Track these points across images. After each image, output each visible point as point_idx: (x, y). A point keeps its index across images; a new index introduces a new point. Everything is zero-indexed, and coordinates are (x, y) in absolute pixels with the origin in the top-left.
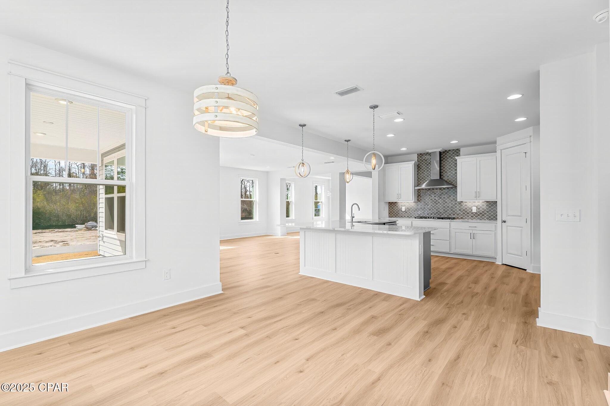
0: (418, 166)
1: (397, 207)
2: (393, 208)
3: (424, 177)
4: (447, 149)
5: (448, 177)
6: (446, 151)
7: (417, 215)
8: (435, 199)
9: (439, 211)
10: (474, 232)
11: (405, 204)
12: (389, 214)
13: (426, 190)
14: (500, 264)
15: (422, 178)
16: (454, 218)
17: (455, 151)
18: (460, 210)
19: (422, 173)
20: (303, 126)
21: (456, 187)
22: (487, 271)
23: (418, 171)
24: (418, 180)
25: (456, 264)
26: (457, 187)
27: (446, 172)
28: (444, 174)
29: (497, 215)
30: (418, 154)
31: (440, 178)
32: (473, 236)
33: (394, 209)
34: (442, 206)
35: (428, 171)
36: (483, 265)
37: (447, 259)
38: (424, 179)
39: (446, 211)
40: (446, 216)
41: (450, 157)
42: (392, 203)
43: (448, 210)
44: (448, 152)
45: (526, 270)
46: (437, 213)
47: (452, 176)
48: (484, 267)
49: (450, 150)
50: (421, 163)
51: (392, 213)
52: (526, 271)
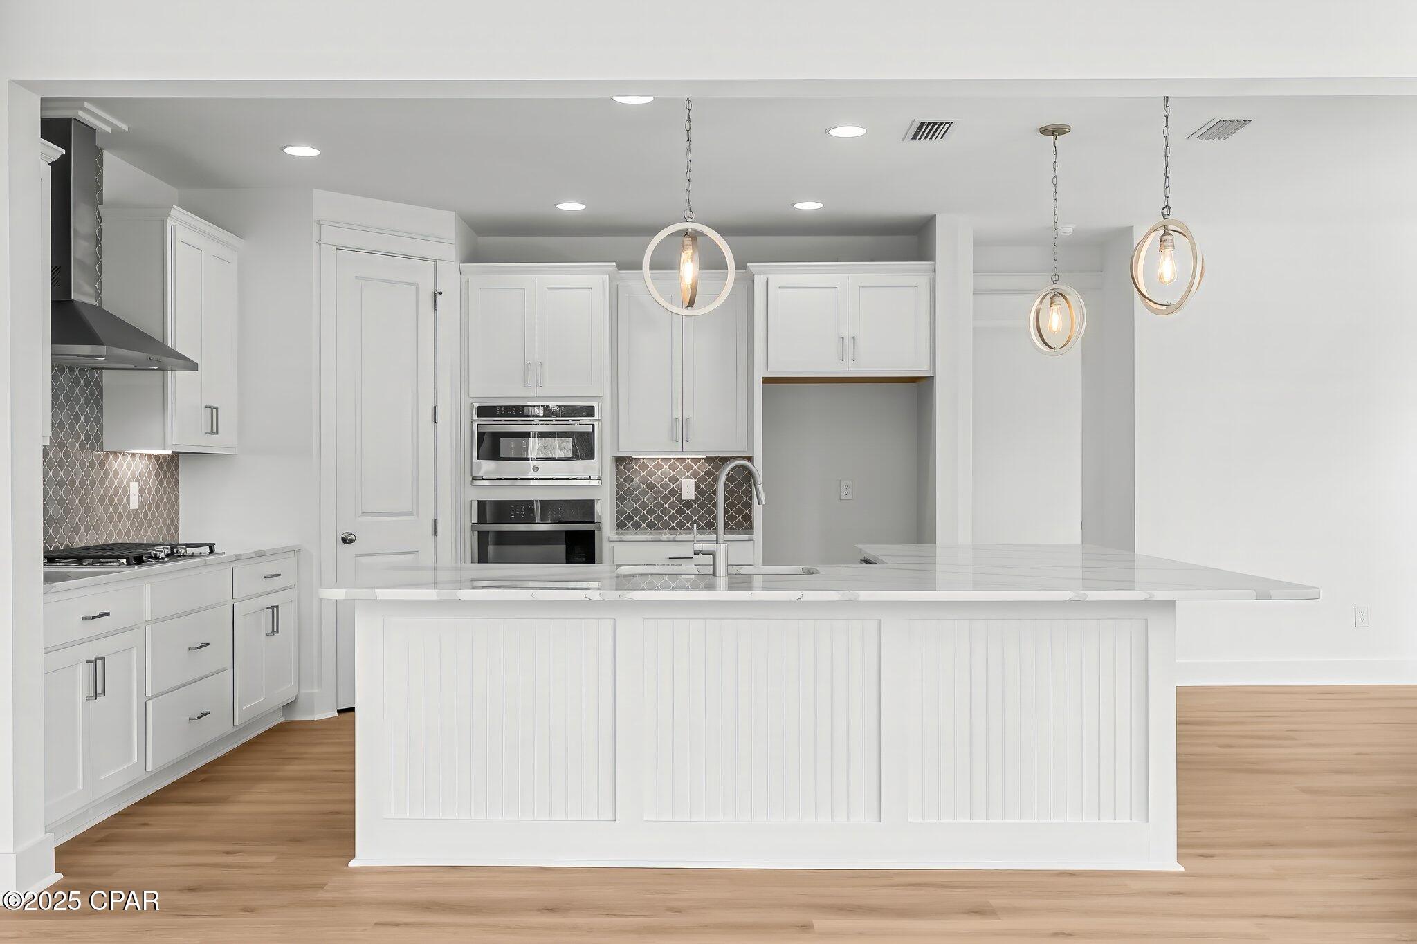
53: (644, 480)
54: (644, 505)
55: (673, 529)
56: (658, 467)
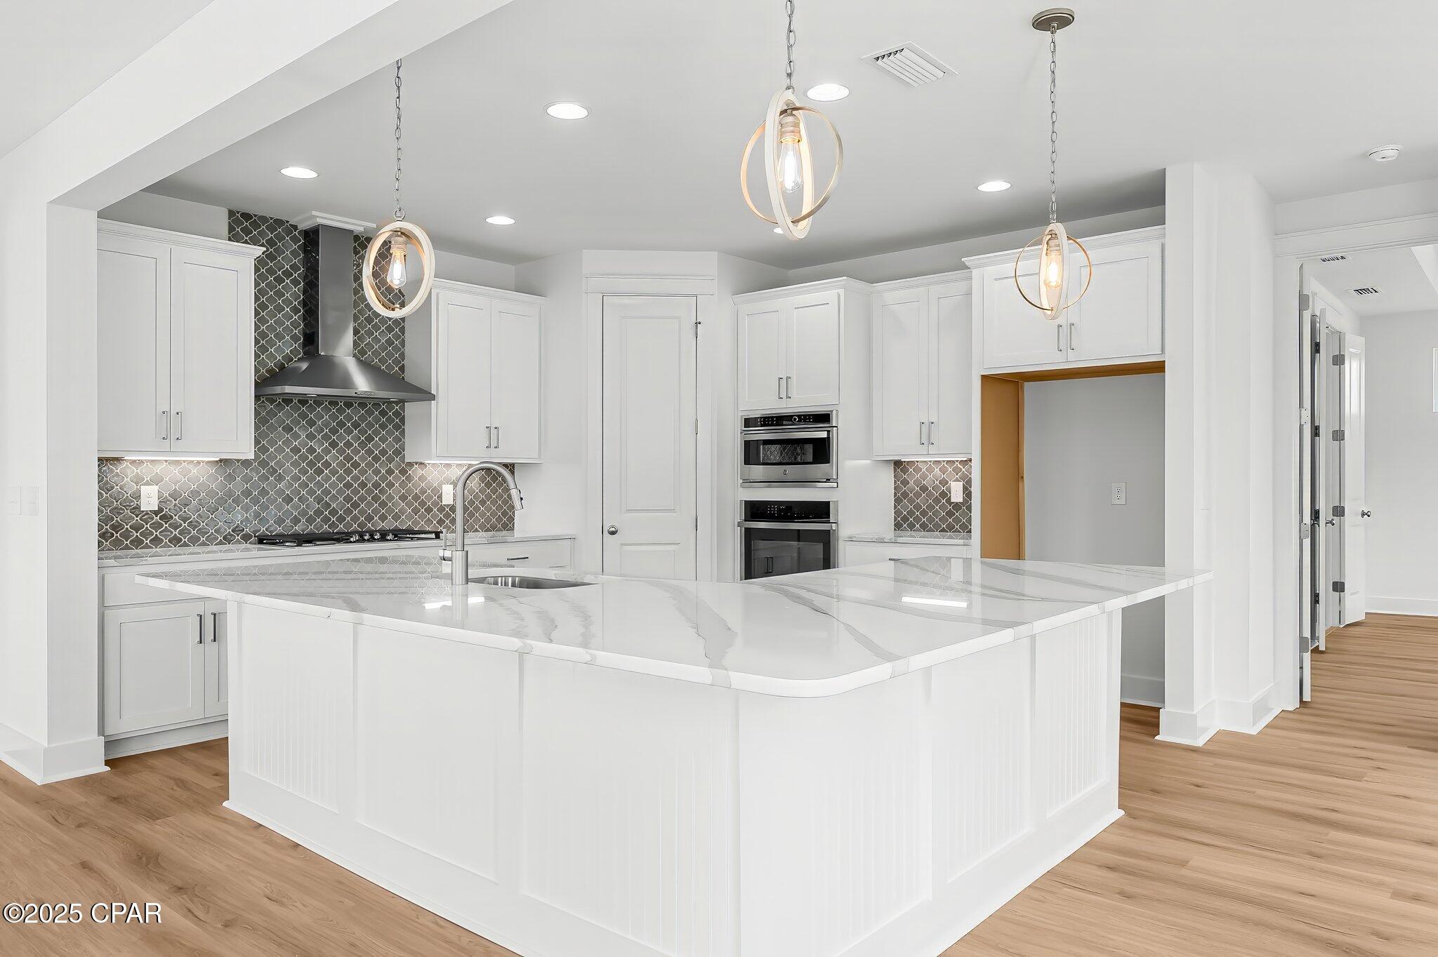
9: (327, 505)
11: (157, 470)
18: (403, 498)
21: (427, 395)
30: (230, 213)
39: (355, 505)
53: (917, 483)
54: (918, 507)
55: (943, 530)
56: (930, 470)
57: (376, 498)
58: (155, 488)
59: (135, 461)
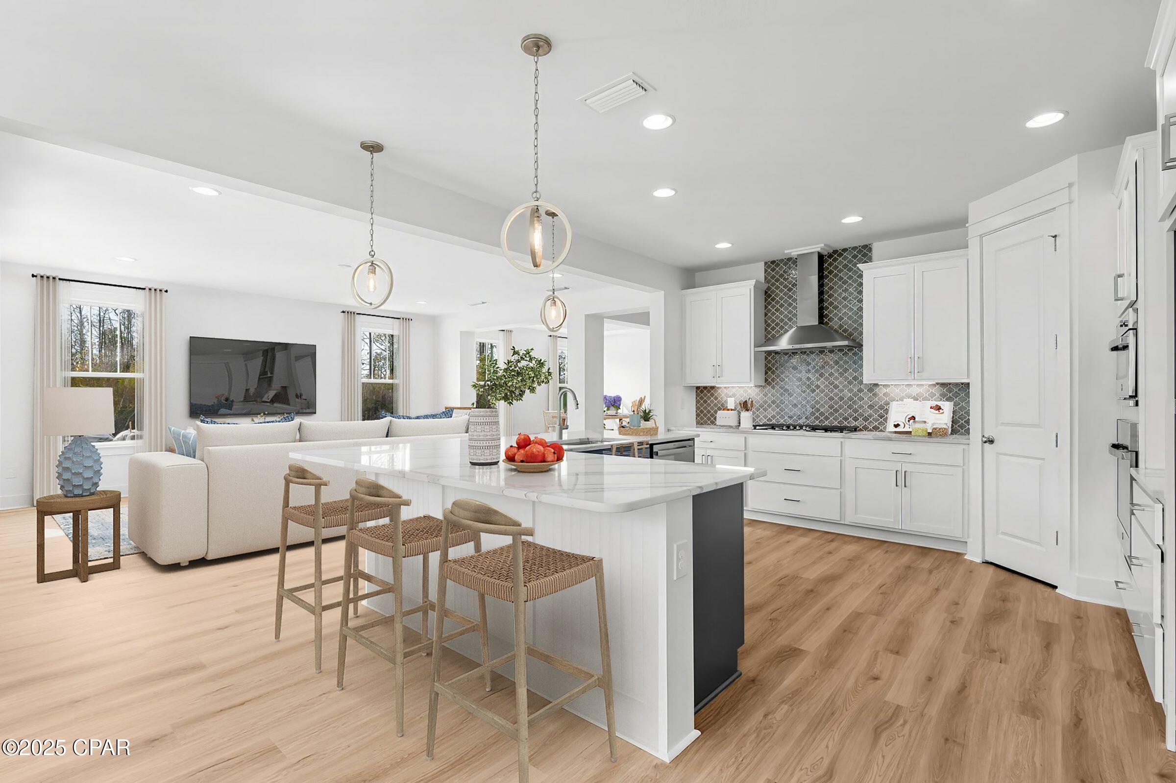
0: (766, 292)
1: (716, 398)
2: (705, 402)
3: (782, 320)
4: (839, 246)
5: (841, 319)
6: (835, 252)
7: (765, 421)
8: (809, 379)
9: (818, 410)
10: (907, 467)
11: (734, 390)
12: (698, 415)
13: (786, 354)
14: (978, 560)
15: (777, 324)
16: (855, 429)
17: (860, 251)
18: (871, 407)
19: (777, 310)
20: (374, 148)
21: (860, 346)
22: (937, 590)
23: (766, 307)
24: (766, 329)
25: (853, 562)
26: (862, 345)
27: (836, 308)
28: (831, 312)
29: (968, 422)
30: (766, 263)
31: (819, 323)
32: (902, 480)
33: (709, 405)
34: (826, 395)
35: (790, 305)
36: (926, 563)
37: (832, 541)
38: (782, 328)
39: (836, 411)
40: (836, 423)
41: (845, 266)
42: (705, 388)
43: (841, 407)
44: (840, 255)
45: (1055, 587)
46: (813, 414)
47: (850, 318)
48: (930, 572)
49: (845, 250)
50: (773, 284)
51: (705, 415)
52: (1057, 590)
57: (850, 407)
58: (733, 399)
59: (725, 387)
